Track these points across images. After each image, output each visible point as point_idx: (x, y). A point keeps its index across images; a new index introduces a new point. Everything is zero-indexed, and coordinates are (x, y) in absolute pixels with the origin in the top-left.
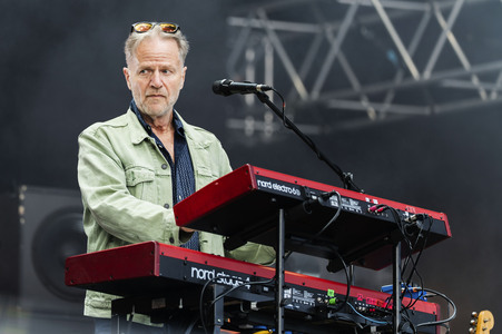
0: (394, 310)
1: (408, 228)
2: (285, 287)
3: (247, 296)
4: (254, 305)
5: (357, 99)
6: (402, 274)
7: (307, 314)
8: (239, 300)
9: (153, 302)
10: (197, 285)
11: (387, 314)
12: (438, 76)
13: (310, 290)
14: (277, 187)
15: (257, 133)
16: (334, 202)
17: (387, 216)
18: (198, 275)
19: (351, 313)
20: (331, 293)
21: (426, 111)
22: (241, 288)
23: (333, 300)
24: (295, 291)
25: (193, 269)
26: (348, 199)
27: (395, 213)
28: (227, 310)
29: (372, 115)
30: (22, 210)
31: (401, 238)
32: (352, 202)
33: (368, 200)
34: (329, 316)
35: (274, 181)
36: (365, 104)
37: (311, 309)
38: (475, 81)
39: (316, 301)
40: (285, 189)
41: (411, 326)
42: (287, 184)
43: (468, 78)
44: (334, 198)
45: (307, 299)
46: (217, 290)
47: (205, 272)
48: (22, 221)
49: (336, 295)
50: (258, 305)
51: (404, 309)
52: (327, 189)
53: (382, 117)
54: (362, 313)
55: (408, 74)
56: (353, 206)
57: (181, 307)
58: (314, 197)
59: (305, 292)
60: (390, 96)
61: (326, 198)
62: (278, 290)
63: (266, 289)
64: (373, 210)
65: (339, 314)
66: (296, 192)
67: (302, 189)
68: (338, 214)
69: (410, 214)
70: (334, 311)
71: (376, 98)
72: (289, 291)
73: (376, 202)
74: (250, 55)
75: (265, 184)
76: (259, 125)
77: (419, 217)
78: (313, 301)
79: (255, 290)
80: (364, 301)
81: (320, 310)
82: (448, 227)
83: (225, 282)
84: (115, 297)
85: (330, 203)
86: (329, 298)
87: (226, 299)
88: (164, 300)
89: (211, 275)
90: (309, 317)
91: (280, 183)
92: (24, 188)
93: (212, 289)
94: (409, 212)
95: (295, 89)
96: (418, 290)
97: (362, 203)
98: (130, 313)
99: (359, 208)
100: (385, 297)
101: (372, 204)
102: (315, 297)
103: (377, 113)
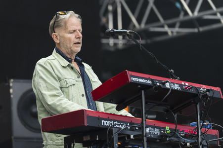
0: (198, 135)
1: (203, 96)
2: (146, 127)
3: (128, 132)
4: (132, 137)
5: (162, 26)
6: (201, 117)
7: (157, 139)
8: (125, 134)
9: (84, 138)
10: (105, 129)
11: (194, 137)
12: (201, 14)
13: (157, 127)
14: (140, 80)
15: (115, 44)
16: (168, 85)
17: (193, 91)
18: (105, 124)
19: (177, 137)
20: (167, 128)
21: (196, 30)
22: (126, 129)
23: (169, 132)
24: (151, 129)
25: (103, 121)
26: (174, 83)
27: (197, 89)
28: (120, 139)
29: (170, 34)
30: (11, 91)
31: (200, 101)
32: (176, 85)
33: (183, 83)
34: (168, 139)
35: (139, 78)
36: (166, 29)
37: (159, 136)
38: (219, 16)
39: (161, 133)
40: (144, 81)
41: (206, 142)
42: (145, 79)
43: (215, 14)
44: (168, 84)
45: (157, 132)
46: (114, 131)
47: (108, 122)
48: (12, 96)
49: (170, 129)
50: (134, 136)
51: (202, 134)
52: (164, 79)
53: (175, 34)
54: (183, 137)
55: (186, 13)
56: (176, 87)
57: (98, 139)
58: (158, 84)
59: (155, 129)
60: (178, 25)
61: (164, 84)
62: (143, 129)
63: (137, 128)
64: (186, 88)
65: (172, 138)
66: (149, 82)
67: (152, 80)
68: (170, 91)
69: (203, 89)
70: (170, 137)
71: (172, 26)
72: (148, 129)
73: (187, 84)
74: (110, 8)
75: (135, 79)
76: (116, 41)
77: (208, 90)
78: (159, 133)
79: (132, 129)
80: (183, 131)
81: (163, 137)
82: (221, 94)
83: (118, 126)
84: (65, 136)
85: (166, 86)
86: (167, 131)
87: (119, 134)
88: (89, 136)
89: (111, 123)
90: (158, 140)
91: (142, 78)
92: (12, 80)
93: (112, 130)
94: (203, 88)
95: (133, 22)
96: (208, 124)
97: (181, 85)
98: (73, 143)
99: (179, 88)
100: (193, 128)
101: (185, 85)
102: (160, 131)
103: (172, 32)
